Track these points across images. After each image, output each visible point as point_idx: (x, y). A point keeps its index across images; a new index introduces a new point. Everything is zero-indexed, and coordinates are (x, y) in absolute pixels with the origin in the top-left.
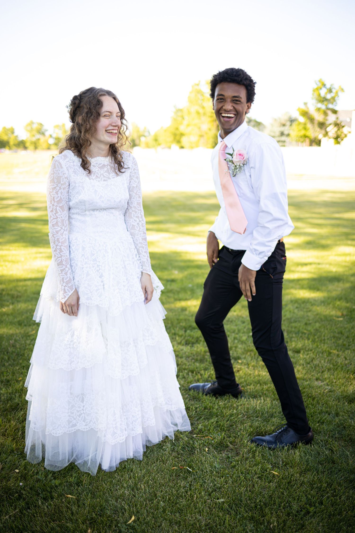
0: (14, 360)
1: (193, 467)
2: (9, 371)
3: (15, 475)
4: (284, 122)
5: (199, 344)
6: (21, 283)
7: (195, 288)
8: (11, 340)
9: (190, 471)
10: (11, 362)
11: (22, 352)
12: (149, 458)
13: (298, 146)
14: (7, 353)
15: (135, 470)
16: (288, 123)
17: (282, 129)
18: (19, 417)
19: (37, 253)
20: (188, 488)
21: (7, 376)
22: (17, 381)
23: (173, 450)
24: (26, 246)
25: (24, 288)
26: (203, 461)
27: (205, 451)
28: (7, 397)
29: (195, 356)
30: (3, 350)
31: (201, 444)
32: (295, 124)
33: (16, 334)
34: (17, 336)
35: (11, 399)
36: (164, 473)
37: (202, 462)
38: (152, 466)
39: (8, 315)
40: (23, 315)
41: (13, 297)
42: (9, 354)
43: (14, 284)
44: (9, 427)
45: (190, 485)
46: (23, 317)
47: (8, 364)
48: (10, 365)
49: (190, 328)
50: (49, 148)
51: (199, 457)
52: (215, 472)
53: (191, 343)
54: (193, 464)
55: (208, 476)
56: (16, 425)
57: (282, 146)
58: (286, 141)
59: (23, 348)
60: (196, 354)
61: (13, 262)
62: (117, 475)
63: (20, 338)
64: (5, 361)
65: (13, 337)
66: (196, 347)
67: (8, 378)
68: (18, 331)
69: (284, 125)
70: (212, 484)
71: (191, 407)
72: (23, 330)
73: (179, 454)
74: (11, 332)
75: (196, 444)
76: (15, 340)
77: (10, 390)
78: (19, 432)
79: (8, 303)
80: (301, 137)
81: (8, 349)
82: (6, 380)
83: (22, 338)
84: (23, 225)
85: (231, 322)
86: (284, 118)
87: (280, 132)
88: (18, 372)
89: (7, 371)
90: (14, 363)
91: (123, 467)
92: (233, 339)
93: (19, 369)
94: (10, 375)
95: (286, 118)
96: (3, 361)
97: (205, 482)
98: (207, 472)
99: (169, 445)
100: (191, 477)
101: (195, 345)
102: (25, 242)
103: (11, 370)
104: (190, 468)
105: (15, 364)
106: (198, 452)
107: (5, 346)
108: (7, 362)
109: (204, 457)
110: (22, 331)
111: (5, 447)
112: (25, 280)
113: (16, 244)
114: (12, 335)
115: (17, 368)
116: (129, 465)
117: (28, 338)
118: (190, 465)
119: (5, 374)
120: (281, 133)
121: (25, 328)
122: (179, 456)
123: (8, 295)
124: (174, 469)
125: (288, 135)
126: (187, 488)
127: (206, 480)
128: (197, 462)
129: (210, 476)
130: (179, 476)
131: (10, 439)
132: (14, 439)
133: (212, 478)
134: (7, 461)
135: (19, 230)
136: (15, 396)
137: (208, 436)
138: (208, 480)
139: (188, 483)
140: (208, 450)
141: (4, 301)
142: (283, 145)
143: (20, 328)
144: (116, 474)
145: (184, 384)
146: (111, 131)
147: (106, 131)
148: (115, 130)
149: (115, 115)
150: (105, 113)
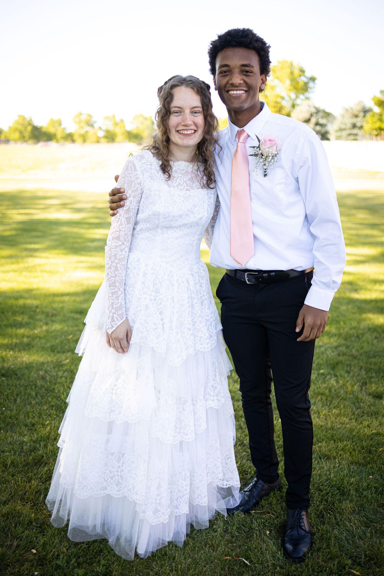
0: (42, 397)
1: (251, 558)
2: (35, 411)
3: (32, 557)
4: (356, 113)
6: (57, 299)
8: (41, 370)
9: (247, 564)
10: (38, 399)
11: (52, 387)
12: (196, 539)
13: (372, 140)
14: (35, 387)
15: (178, 558)
16: (361, 114)
17: (354, 120)
18: (43, 474)
19: (77, 262)
21: (32, 418)
22: (43, 425)
23: (226, 531)
24: (67, 254)
25: (61, 305)
26: (264, 549)
27: (265, 534)
28: (30, 446)
30: (31, 383)
31: (261, 523)
32: (369, 115)
33: (48, 363)
34: (48, 366)
35: (34, 449)
36: (213, 564)
37: (262, 551)
38: (200, 554)
39: (40, 338)
40: (56, 339)
41: (47, 315)
42: (37, 388)
43: (50, 299)
44: (29, 488)
46: (57, 341)
47: (34, 402)
48: (37, 403)
50: (98, 142)
51: (259, 543)
52: (278, 568)
54: (250, 553)
55: (270, 573)
56: (37, 485)
57: (354, 140)
58: (358, 133)
59: (54, 381)
61: (50, 272)
62: (155, 565)
63: (51, 368)
64: (32, 399)
65: (44, 367)
67: (33, 421)
68: (49, 359)
69: (356, 116)
71: (249, 471)
72: (56, 358)
73: (233, 537)
74: (42, 359)
75: (255, 525)
76: (46, 372)
77: (35, 437)
78: (40, 494)
79: (42, 324)
80: (376, 129)
81: (36, 382)
82: (31, 423)
83: (54, 368)
84: (65, 229)
86: (357, 108)
87: (352, 123)
88: (46, 414)
89: (34, 411)
90: (42, 401)
91: (163, 553)
93: (46, 410)
94: (36, 417)
95: (359, 108)
96: (30, 397)
98: (268, 566)
99: (222, 524)
102: (66, 248)
103: (38, 410)
104: (247, 560)
105: (43, 403)
106: (257, 536)
107: (33, 379)
108: (35, 399)
109: (265, 544)
110: (54, 359)
111: (22, 516)
112: (63, 295)
113: (56, 251)
114: (43, 363)
115: (45, 408)
116: (171, 551)
117: (61, 369)
118: (248, 555)
119: (30, 414)
120: (352, 125)
121: (58, 355)
122: (234, 540)
123: (43, 312)
124: (227, 559)
125: (361, 127)
128: (256, 551)
129: (272, 573)
130: (233, 569)
131: (29, 505)
132: (34, 505)
134: (23, 537)
135: (59, 234)
136: (40, 445)
137: (269, 513)
140: (269, 534)
141: (38, 320)
142: (355, 138)
143: (52, 355)
144: (155, 563)
145: (241, 436)
146: (181, 132)
147: (178, 131)
148: (187, 130)
149: (187, 111)
150: (173, 110)
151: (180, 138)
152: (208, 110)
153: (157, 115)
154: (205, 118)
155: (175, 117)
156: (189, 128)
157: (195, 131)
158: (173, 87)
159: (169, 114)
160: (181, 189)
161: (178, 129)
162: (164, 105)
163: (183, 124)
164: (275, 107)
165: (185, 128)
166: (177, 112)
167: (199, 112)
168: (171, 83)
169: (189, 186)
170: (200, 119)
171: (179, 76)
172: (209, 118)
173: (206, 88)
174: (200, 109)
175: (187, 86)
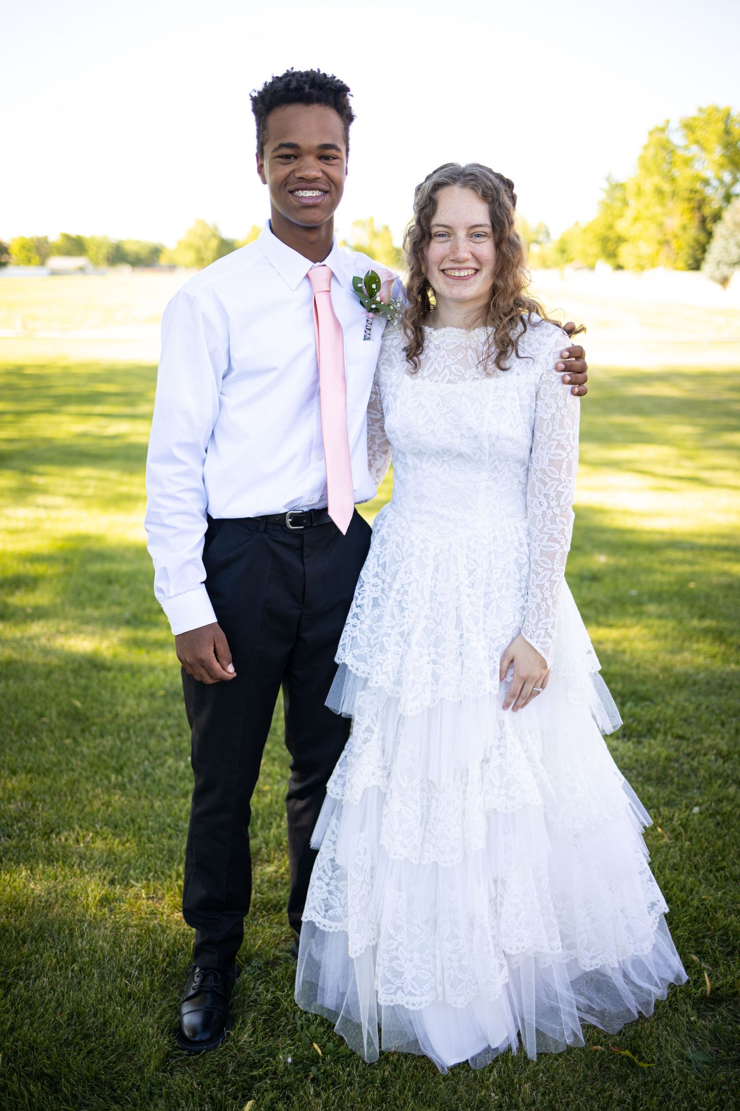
1: (640, 1052)
5: (655, 738)
7: (645, 598)
9: (635, 1062)
20: (629, 1104)
29: (646, 768)
37: (660, 1043)
45: (635, 1098)
49: (634, 698)
53: (634, 733)
54: (640, 1043)
55: (677, 1082)
60: (647, 763)
66: (646, 744)
70: (686, 1104)
85: (730, 688)
92: (733, 731)
97: (668, 1095)
100: (637, 1077)
101: (646, 741)
104: (633, 1055)
118: (635, 1047)
124: (597, 1051)
126: (626, 1106)
127: (672, 1090)
128: (651, 1040)
129: (681, 1082)
130: (609, 1068)
133: (686, 1087)
138: (678, 1091)
139: (630, 1091)
146: (449, 272)
147: (443, 271)
148: (459, 269)
149: (462, 234)
150: (435, 230)
151: (446, 283)
152: (502, 231)
153: (408, 239)
154: (498, 245)
155: (438, 245)
156: (464, 265)
157: (477, 271)
158: (438, 186)
159: (427, 237)
160: (437, 381)
161: (443, 267)
162: (419, 222)
163: (452, 258)
164: (690, 200)
165: (456, 265)
166: (442, 235)
167: (485, 235)
168: (435, 178)
169: (455, 375)
170: (486, 249)
171: (452, 164)
172: (504, 247)
173: (502, 187)
174: (488, 230)
175: (465, 185)
